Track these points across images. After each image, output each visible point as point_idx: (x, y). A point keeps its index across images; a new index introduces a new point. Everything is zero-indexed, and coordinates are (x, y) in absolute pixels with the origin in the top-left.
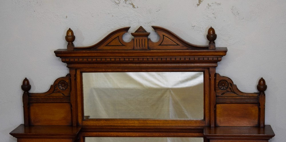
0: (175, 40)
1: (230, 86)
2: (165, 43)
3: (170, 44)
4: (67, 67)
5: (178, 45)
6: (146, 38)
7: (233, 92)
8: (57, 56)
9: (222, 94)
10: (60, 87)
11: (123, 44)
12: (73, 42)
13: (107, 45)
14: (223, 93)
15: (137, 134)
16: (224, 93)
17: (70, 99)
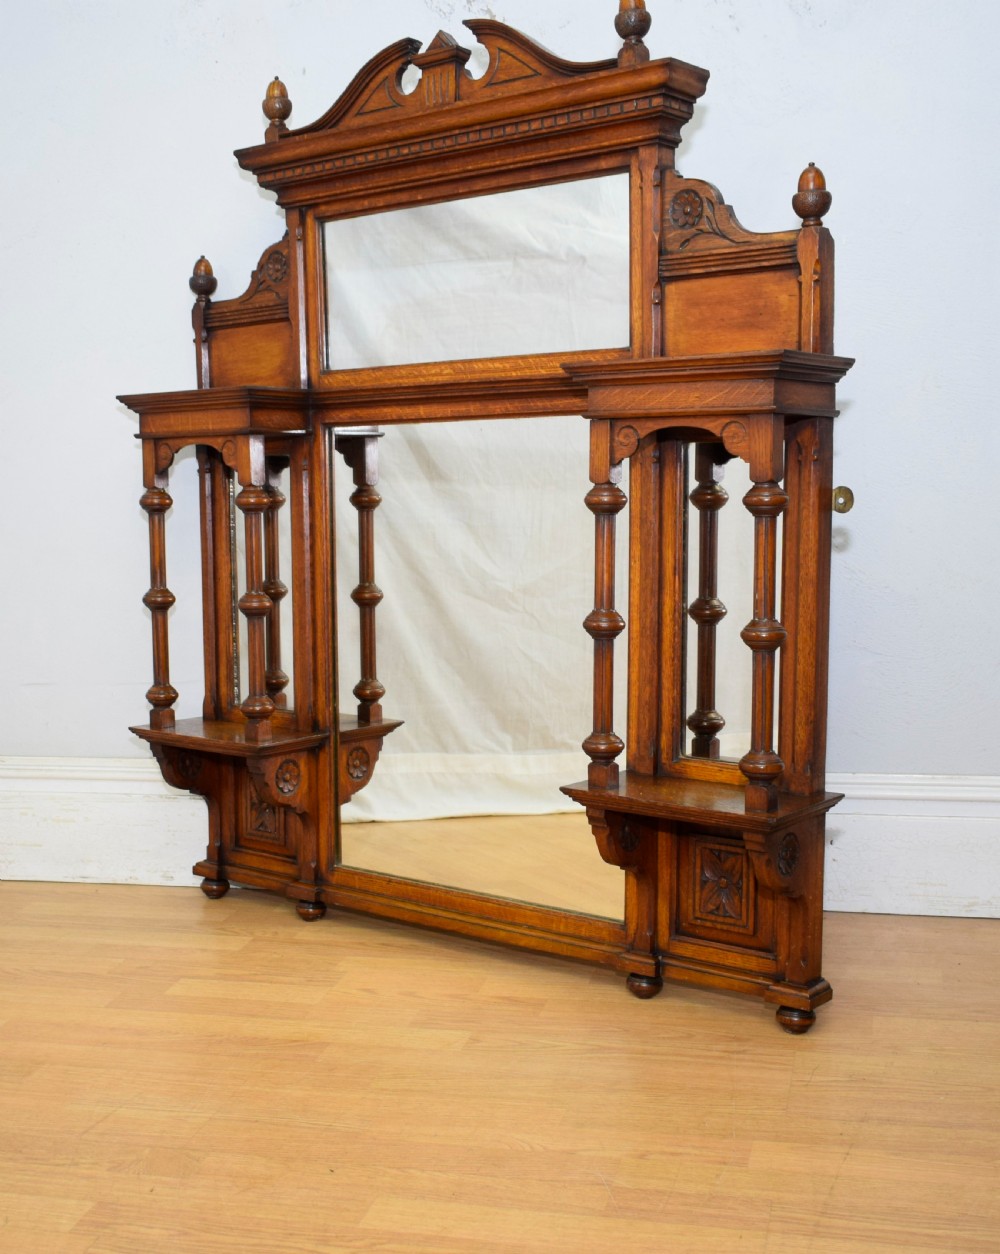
0: (527, 58)
1: (707, 211)
2: (503, 77)
3: (516, 73)
4: (277, 203)
5: (537, 73)
6: (451, 68)
7: (717, 234)
8: (243, 166)
9: (682, 244)
10: (271, 272)
11: (399, 101)
12: (286, 122)
13: (359, 114)
14: (683, 240)
15: (449, 410)
16: (688, 240)
17: (287, 308)
